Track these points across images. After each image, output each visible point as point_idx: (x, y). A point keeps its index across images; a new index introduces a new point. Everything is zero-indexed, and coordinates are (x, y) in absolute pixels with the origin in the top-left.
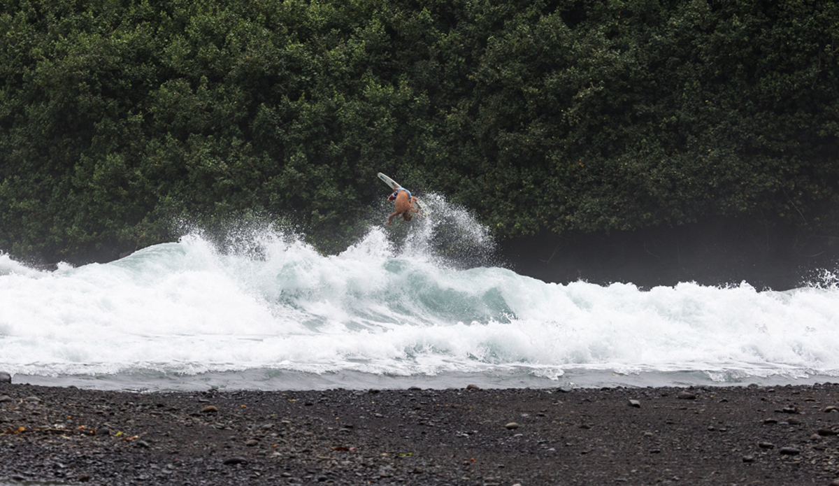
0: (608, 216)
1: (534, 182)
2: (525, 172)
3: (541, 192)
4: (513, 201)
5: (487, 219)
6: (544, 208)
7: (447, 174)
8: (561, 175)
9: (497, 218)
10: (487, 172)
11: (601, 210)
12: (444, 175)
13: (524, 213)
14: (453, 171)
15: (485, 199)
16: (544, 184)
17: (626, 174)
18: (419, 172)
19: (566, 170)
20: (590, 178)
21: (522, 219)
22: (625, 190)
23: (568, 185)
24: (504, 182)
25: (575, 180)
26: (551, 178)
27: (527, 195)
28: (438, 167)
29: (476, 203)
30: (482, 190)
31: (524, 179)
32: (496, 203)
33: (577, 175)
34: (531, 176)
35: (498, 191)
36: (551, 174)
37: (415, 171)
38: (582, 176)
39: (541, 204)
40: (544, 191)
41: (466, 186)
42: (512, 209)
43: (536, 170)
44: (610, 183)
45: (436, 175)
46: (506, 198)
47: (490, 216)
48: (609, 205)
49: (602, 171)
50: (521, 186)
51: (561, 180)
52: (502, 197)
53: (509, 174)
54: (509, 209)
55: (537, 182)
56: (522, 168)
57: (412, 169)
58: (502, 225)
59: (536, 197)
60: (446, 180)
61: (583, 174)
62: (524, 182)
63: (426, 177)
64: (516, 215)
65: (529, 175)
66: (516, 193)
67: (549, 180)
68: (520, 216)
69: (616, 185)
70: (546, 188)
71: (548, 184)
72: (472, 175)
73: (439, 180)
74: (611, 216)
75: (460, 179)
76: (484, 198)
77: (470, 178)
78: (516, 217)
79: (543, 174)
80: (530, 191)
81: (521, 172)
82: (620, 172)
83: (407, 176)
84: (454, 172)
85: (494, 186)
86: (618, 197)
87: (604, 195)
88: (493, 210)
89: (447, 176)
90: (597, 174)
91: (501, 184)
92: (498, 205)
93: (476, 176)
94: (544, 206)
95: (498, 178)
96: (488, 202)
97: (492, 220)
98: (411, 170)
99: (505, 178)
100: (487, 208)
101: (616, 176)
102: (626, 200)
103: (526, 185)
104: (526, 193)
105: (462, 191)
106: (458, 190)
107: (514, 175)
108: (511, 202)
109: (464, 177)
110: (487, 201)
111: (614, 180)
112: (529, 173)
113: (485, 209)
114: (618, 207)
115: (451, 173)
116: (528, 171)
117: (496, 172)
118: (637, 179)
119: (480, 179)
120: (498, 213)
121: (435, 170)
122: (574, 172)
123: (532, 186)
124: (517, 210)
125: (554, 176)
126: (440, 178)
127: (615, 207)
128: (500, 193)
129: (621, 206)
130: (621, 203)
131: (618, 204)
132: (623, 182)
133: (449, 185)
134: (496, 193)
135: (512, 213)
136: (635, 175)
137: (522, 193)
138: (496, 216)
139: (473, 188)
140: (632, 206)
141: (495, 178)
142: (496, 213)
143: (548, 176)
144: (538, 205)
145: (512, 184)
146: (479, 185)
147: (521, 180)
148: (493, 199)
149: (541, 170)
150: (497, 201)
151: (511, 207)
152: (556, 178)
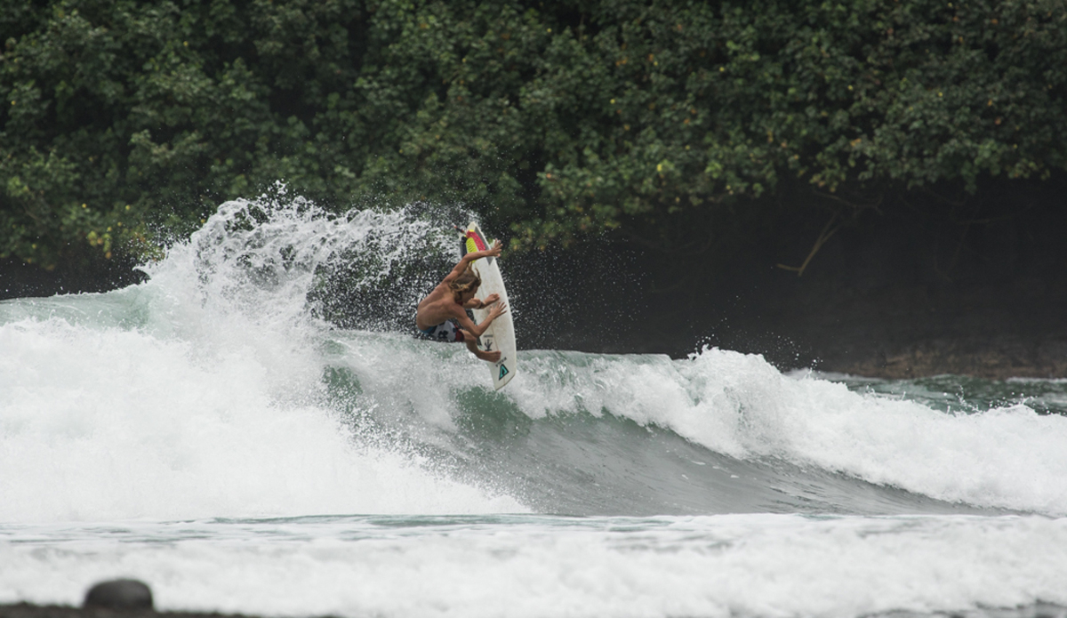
0: (972, 138)
1: (760, 46)
2: (734, 15)
3: (779, 72)
4: (699, 100)
5: (627, 151)
6: (790, 118)
7: (513, 25)
8: (836, 24)
9: (655, 148)
10: (624, 19)
11: (951, 121)
12: (503, 29)
13: (732, 134)
14: (527, 16)
15: (622, 96)
16: (788, 51)
17: (1021, 20)
18: (432, 19)
19: (850, 11)
20: (920, 32)
21: (726, 150)
22: (1020, 65)
23: (857, 53)
24: (673, 47)
25: (875, 38)
26: (806, 33)
27: (740, 81)
28: (486, 7)
29: (596, 106)
30: (612, 69)
31: (732, 38)
32: (652, 106)
33: (880, 25)
34: (750, 29)
35: (658, 72)
36: (806, 23)
37: (421, 18)
38: (896, 27)
39: (780, 109)
40: (787, 71)
41: (565, 59)
42: (698, 122)
43: (764, 12)
44: (974, 47)
45: (482, 30)
46: (679, 91)
47: (635, 144)
48: (974, 109)
49: (952, 12)
50: (720, 57)
51: (837, 39)
52: (670, 90)
53: (689, 23)
54: (688, 122)
55: (769, 46)
56: (725, 5)
57: (413, 12)
58: (671, 167)
59: (767, 87)
60: (509, 44)
61: (900, 20)
62: (730, 44)
63: (451, 35)
64: (708, 139)
65: (744, 27)
66: (707, 77)
67: (802, 39)
68: (721, 143)
69: (992, 50)
70: (793, 61)
71: (801, 49)
72: (582, 27)
73: (491, 43)
74: (979, 138)
75: (549, 39)
76: (617, 93)
77: (576, 36)
78: (710, 145)
79: (786, 23)
80: (748, 73)
81: (720, 17)
82: (1005, 14)
83: (400, 31)
84: (533, 21)
85: (646, 56)
86: (999, 86)
87: (959, 81)
88: (644, 126)
89: (513, 31)
90: (938, 20)
91: (666, 53)
92: (658, 111)
93: (593, 29)
94: (787, 112)
95: (654, 33)
96: (630, 104)
97: (640, 154)
98: (410, 17)
99: (677, 35)
100: (628, 122)
101: (991, 26)
102: (1021, 94)
103: (735, 53)
104: (737, 77)
105: (556, 72)
106: (545, 71)
107: (702, 25)
108: (694, 104)
109: (560, 32)
110: (625, 102)
111: (988, 35)
112: (745, 20)
113: (619, 124)
114: (1000, 114)
115: (525, 22)
116: (743, 15)
117: (648, 18)
118: (1054, 34)
119: (605, 39)
120: (659, 136)
121: (478, 14)
122: (874, 16)
123: (755, 57)
124: (711, 126)
125: (815, 28)
126: (493, 38)
127: (989, 113)
128: (662, 78)
129: (1009, 108)
130: (1007, 103)
131: (999, 103)
132: (1014, 43)
133: (519, 58)
134: (653, 76)
135: (698, 133)
136: (1049, 20)
137: (725, 76)
138: (651, 142)
139: (586, 65)
140: (1041, 111)
141: (648, 35)
142: (653, 133)
143: (800, 28)
144: (770, 112)
145: (698, 50)
146: (603, 55)
147: (723, 41)
148: (644, 96)
149: (780, 11)
150: (655, 99)
151: (694, 117)
152: (822, 33)
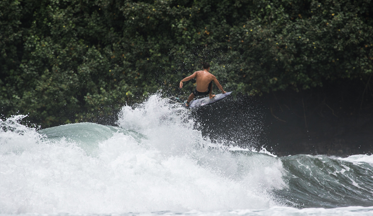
1: (161, 51)
2: (152, 40)
3: (168, 60)
4: (140, 70)
5: (115, 88)
6: (172, 76)
7: (74, 45)
8: (187, 43)
9: (125, 87)
10: (113, 42)
11: (228, 76)
12: (71, 46)
13: (152, 82)
14: (79, 41)
15: (113, 69)
16: (171, 52)
17: (251, 40)
18: (46, 43)
19: (192, 38)
20: (216, 45)
21: (150, 87)
22: (251, 56)
23: (194, 53)
24: (131, 52)
25: (201, 47)
26: (177, 46)
27: (154, 63)
28: (65, 39)
29: (104, 73)
30: (110, 59)
31: (151, 48)
32: (124, 72)
33: (203, 43)
34: (158, 45)
35: (126, 60)
36: (177, 43)
37: (42, 43)
38: (208, 44)
39: (168, 73)
40: (171, 59)
41: (92, 57)
42: (140, 78)
43: (162, 39)
44: (235, 50)
45: (64, 47)
46: (133, 67)
47: (118, 86)
48: (236, 72)
49: (228, 38)
50: (148, 55)
51: (188, 48)
52: (130, 66)
53: (136, 43)
54: (136, 78)
55: (164, 51)
56: (149, 37)
57: (39, 41)
58: (131, 94)
59: (164, 65)
60: (73, 52)
61: (209, 41)
62: (150, 50)
63: (53, 49)
64: (144, 84)
65: (155, 44)
66: (143, 62)
67: (175, 48)
68: (148, 85)
69: (242, 51)
70: (173, 56)
71: (175, 52)
72: (99, 45)
73: (66, 51)
74: (237, 82)
75: (87, 49)
76: (112, 68)
77: (97, 48)
78: (144, 86)
79: (170, 43)
80: (157, 60)
81: (147, 41)
82: (246, 38)
83: (35, 47)
84: (81, 43)
85: (122, 55)
86: (244, 63)
87: (230, 62)
88: (121, 79)
89: (74, 47)
90: (223, 41)
91: (128, 54)
92: (126, 74)
93: (103, 46)
94: (171, 74)
95: (124, 47)
96: (116, 72)
97: (120, 90)
98: (38, 43)
99: (132, 47)
100: (116, 78)
101: (241, 43)
102: (252, 66)
103: (153, 53)
104: (153, 62)
105: (90, 61)
106: (86, 61)
107: (141, 44)
108: (139, 71)
109: (91, 47)
110: (114, 71)
111: (240, 46)
112: (156, 42)
113: (112, 79)
114: (245, 73)
115: (79, 44)
116: (155, 40)
117: (122, 42)
118: (263, 45)
119: (107, 50)
120: (126, 82)
121: (62, 41)
122: (200, 40)
123: (159, 55)
124: (145, 79)
125: (180, 44)
126: (67, 50)
127: (241, 73)
128: (127, 63)
129: (248, 71)
130: (247, 69)
131: (244, 70)
132: (249, 49)
133: (77, 56)
134: (124, 62)
135: (140, 81)
136: (261, 41)
137: (149, 61)
138: (124, 85)
139: (101, 59)
140: (259, 72)
141: (122, 47)
142: (124, 82)
143: (175, 45)
144: (165, 74)
145: (139, 53)
146: (107, 55)
147: (148, 49)
148: (121, 69)
149: (168, 39)
150: (124, 70)
151: (139, 76)
152: (183, 46)
